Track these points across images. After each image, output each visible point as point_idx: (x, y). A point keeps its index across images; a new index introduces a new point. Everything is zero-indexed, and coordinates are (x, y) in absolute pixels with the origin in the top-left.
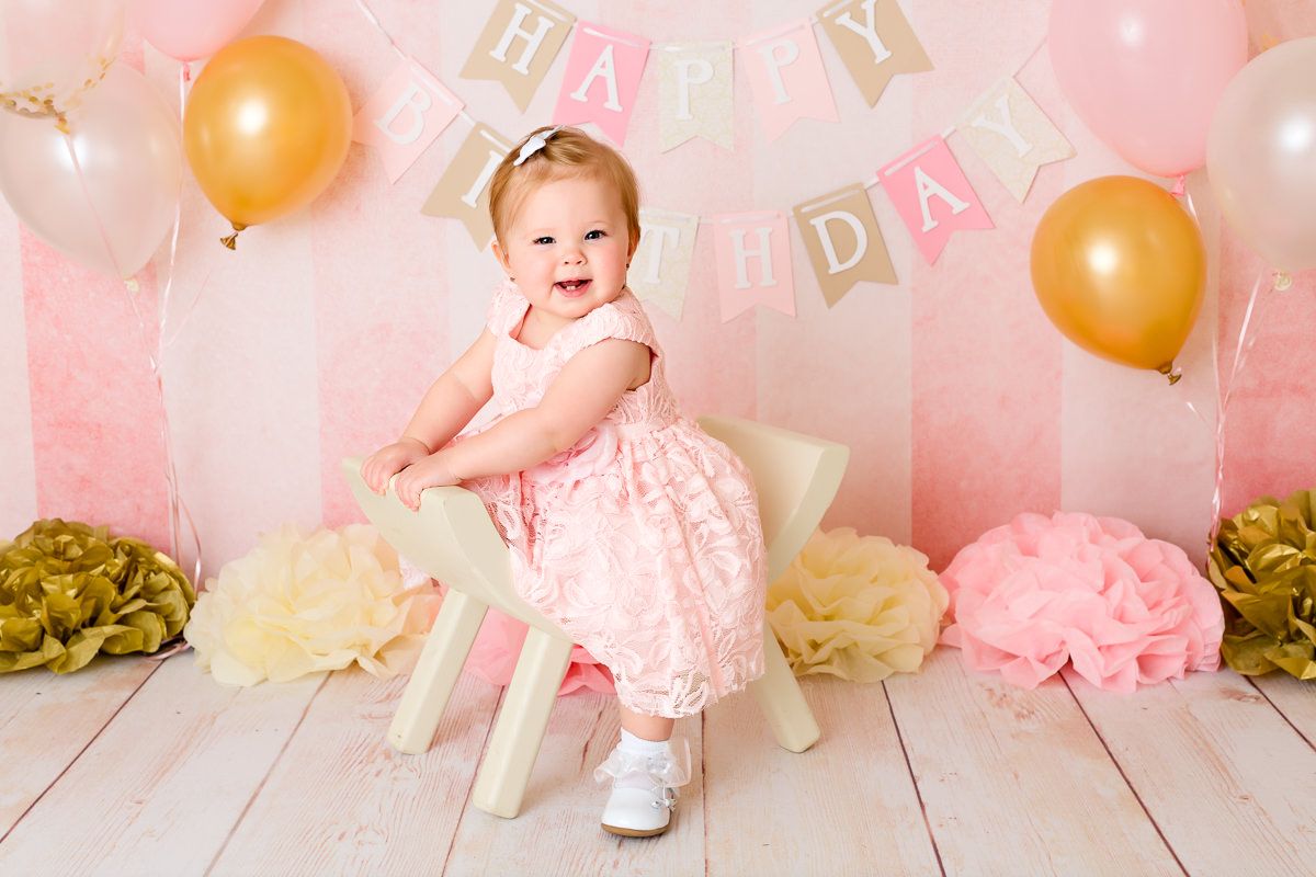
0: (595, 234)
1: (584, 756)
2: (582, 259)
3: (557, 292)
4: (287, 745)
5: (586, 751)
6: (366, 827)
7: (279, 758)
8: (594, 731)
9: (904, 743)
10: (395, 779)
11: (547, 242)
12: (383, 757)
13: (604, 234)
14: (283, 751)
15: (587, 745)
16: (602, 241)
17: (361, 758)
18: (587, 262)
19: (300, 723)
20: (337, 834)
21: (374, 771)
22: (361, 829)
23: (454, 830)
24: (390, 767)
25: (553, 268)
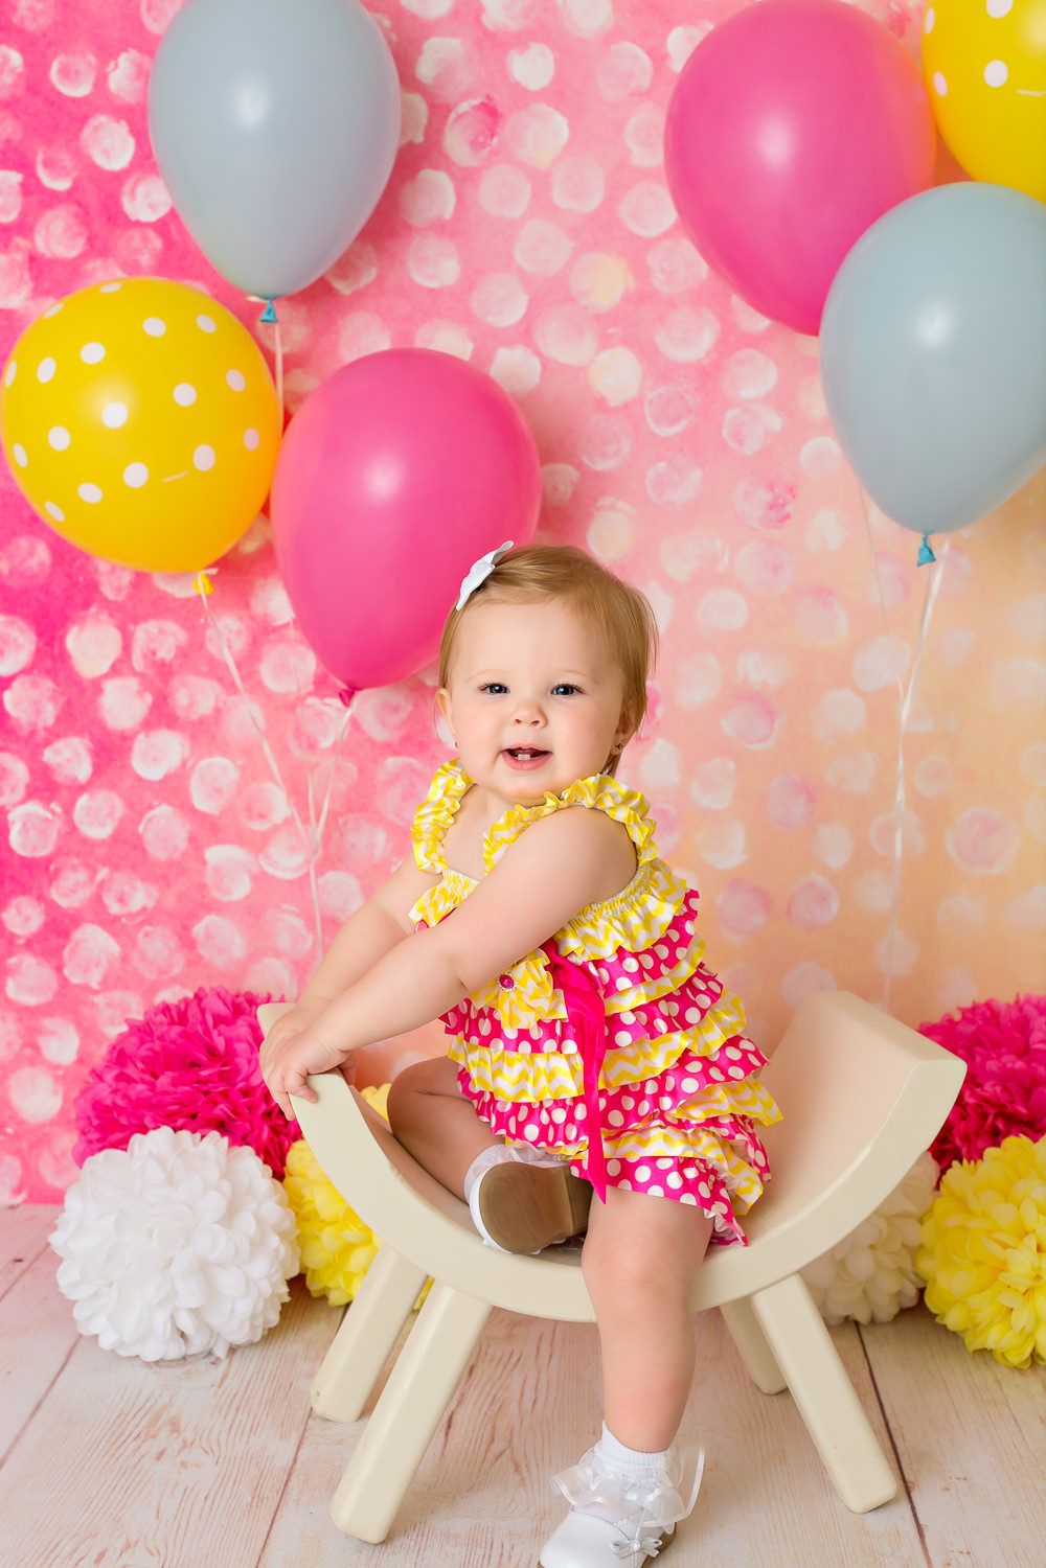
0: (568, 690)
1: (447, 1434)
2: (540, 719)
3: (503, 763)
4: (38, 1407)
5: (449, 1427)
6: (137, 1542)
7: (25, 1427)
8: (463, 1395)
9: (891, 1426)
10: (183, 1464)
11: (499, 691)
12: (169, 1427)
13: (580, 691)
14: (33, 1415)
15: (451, 1417)
16: (573, 700)
17: (139, 1429)
18: (547, 722)
19: (59, 1374)
20: (94, 1553)
21: (155, 1451)
22: (128, 1546)
23: (258, 1551)
24: (177, 1444)
25: (500, 728)
